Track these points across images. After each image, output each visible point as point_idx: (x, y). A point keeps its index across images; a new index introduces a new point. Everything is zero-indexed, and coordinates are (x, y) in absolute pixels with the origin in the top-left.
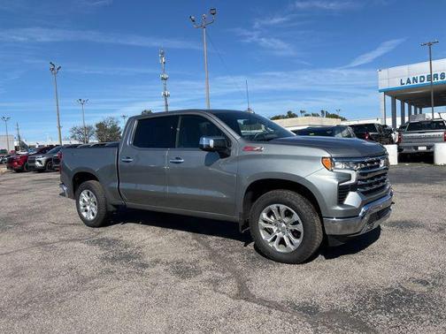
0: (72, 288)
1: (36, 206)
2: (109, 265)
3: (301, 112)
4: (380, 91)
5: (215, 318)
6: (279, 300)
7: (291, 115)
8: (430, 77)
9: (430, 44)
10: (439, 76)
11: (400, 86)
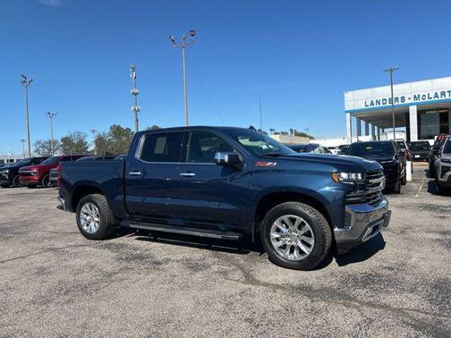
3: (271, 130)
4: (347, 112)
5: (232, 296)
6: (280, 283)
8: (391, 100)
9: (391, 71)
10: (400, 100)
11: (364, 107)
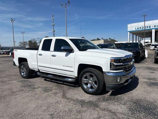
0: (9, 95)
1: (3, 69)
2: (23, 88)
3: (102, 38)
4: (128, 32)
5: (52, 104)
6: (74, 98)
7: (98, 39)
8: (145, 27)
9: (144, 16)
10: (149, 27)
11: (135, 30)
